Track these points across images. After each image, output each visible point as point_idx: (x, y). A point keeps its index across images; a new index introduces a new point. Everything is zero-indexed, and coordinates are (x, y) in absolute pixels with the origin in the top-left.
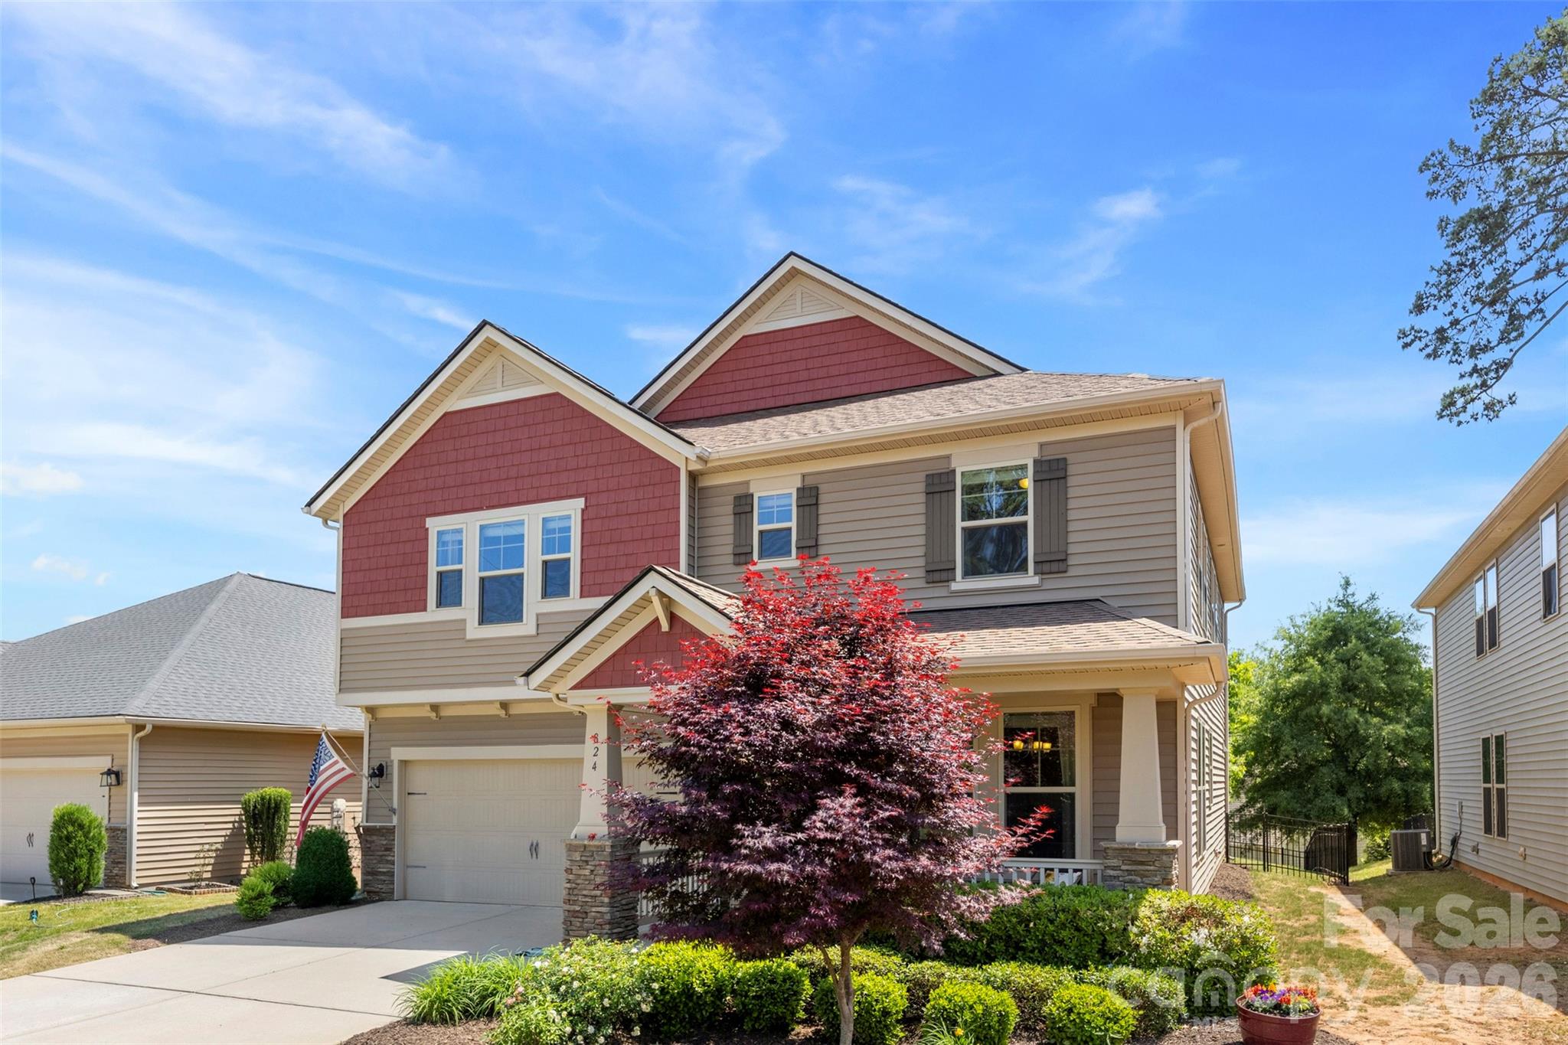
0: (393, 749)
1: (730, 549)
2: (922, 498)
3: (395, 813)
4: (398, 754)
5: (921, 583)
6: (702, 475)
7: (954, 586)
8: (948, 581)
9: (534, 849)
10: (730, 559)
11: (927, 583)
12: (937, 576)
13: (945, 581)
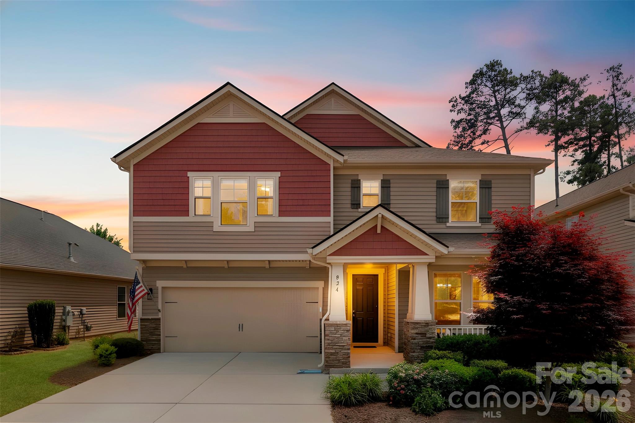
0: (157, 281)
1: (349, 202)
2: (435, 189)
3: (160, 312)
4: (160, 284)
5: (435, 222)
6: (337, 169)
7: (448, 225)
8: (446, 222)
9: (241, 327)
10: (349, 206)
11: (437, 222)
12: (441, 220)
13: (445, 222)
